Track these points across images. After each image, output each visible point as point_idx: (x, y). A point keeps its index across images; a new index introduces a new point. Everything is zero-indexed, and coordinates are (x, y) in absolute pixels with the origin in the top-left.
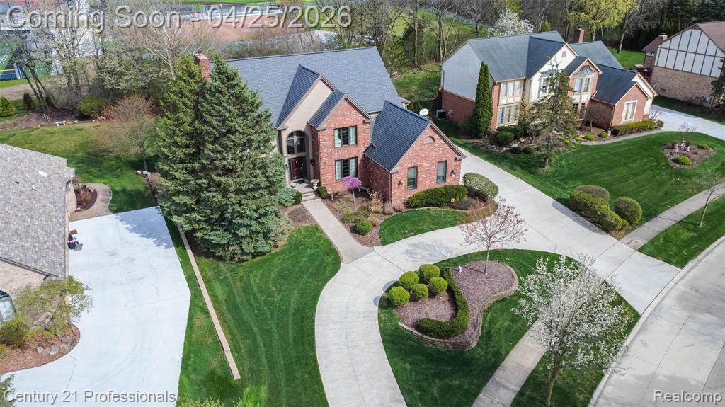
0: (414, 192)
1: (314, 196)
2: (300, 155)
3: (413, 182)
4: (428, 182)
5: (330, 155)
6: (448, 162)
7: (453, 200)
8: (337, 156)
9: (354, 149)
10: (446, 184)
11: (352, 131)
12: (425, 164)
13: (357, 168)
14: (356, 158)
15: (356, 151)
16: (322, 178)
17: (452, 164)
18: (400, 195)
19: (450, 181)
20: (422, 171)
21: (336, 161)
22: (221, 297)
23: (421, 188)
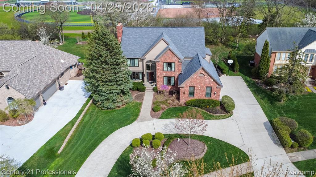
0: (192, 98)
1: (152, 90)
2: (152, 71)
3: (192, 94)
4: (200, 95)
5: (161, 74)
6: (213, 88)
7: (208, 107)
8: (165, 74)
9: (173, 73)
10: (210, 98)
11: (173, 65)
12: (199, 86)
13: (174, 82)
14: (174, 77)
15: (175, 74)
16: (157, 83)
17: (214, 89)
18: (185, 98)
19: (213, 97)
20: (197, 89)
21: (164, 77)
22: (85, 121)
23: (196, 97)
